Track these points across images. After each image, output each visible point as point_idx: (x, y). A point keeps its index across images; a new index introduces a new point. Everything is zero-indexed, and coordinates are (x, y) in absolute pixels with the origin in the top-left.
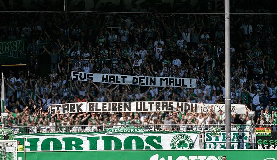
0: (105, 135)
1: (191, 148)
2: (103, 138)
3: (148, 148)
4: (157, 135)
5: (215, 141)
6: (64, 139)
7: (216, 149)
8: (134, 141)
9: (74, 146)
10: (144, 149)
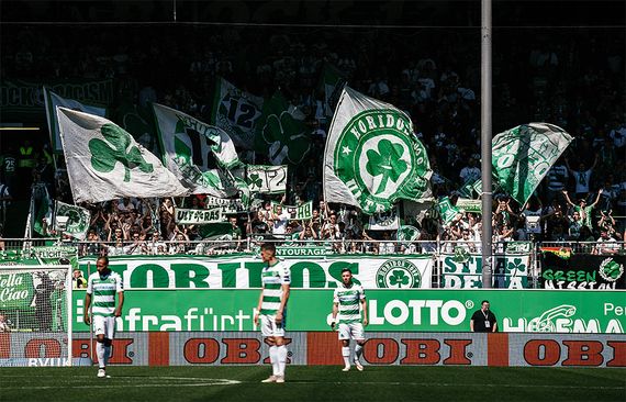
0: (252, 260)
1: (416, 285)
2: (248, 265)
3: (333, 285)
4: (351, 261)
5: (461, 273)
6: (173, 267)
7: (464, 289)
8: (306, 272)
9: (192, 279)
10: (326, 287)
